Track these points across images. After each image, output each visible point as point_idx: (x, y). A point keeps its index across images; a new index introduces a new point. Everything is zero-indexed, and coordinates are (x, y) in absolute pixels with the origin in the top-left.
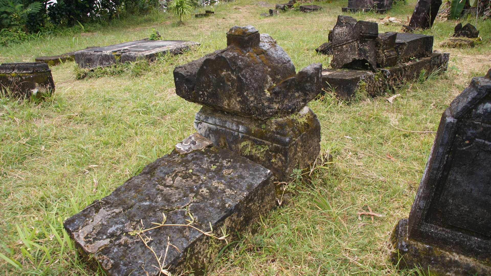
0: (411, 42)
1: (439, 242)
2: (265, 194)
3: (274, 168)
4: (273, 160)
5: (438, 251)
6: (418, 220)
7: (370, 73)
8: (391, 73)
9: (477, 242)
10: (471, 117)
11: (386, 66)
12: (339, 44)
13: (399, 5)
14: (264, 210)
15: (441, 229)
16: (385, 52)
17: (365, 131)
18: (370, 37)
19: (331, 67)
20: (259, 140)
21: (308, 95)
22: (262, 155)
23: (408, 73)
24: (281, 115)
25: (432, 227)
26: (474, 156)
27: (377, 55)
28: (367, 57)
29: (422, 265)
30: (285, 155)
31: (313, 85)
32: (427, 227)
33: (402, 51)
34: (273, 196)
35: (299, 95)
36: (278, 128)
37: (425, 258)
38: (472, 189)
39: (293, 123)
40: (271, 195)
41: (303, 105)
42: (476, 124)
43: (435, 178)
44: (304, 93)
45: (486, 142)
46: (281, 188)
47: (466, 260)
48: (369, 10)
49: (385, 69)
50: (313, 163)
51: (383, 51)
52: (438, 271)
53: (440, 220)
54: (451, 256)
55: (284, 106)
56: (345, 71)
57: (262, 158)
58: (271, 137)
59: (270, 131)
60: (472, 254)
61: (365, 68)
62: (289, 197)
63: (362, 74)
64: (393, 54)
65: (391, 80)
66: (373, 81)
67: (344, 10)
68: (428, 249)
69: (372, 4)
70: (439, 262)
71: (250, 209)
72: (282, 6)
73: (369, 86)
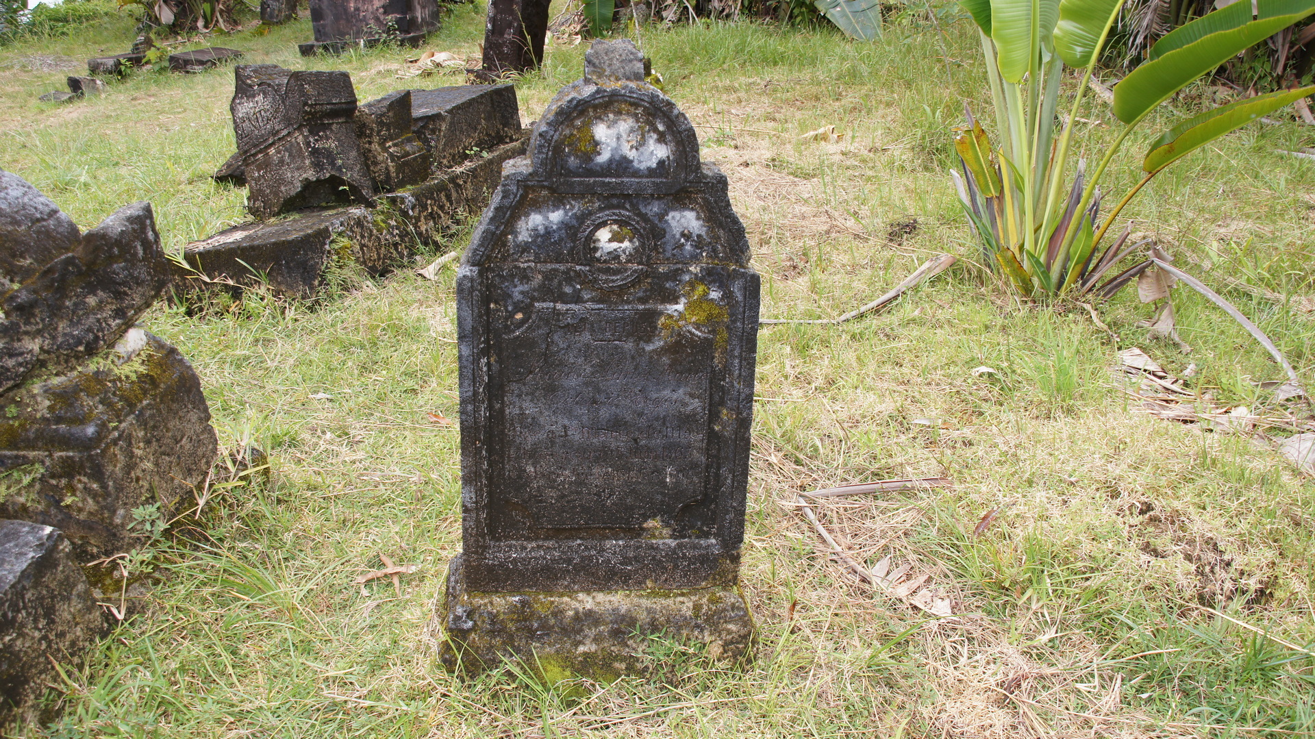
0: (458, 107)
1: (538, 580)
2: (53, 597)
3: (78, 522)
4: (68, 500)
5: (544, 602)
6: (473, 539)
7: (356, 211)
8: (417, 200)
9: (618, 550)
10: (508, 255)
11: (401, 184)
12: (255, 146)
13: (458, 17)
14: (64, 646)
15: (534, 544)
16: (390, 147)
17: (364, 368)
18: (334, 114)
19: (250, 218)
20: (8, 453)
21: (127, 295)
22: (32, 496)
23: (469, 192)
24: (60, 368)
25: (510, 547)
26: (544, 346)
27: (367, 160)
28: (340, 169)
29: (518, 651)
30: (98, 474)
31: (133, 265)
32: (500, 552)
33: (438, 136)
34: (86, 597)
35: (101, 302)
36: (55, 405)
37: (517, 629)
38: (565, 427)
39: (100, 382)
40: (79, 596)
41: (119, 326)
42: (525, 269)
43: (475, 423)
44: (113, 293)
45: (559, 306)
46: (116, 574)
47: (610, 602)
48: (378, 40)
49: (400, 193)
50: (204, 481)
51: (382, 144)
52: (557, 652)
53: (525, 524)
54: (575, 604)
55: (60, 339)
56: (292, 218)
57: (36, 505)
58: (40, 435)
59: (34, 421)
60: (617, 582)
61: (344, 199)
62: (142, 590)
63: (334, 220)
64: (413, 148)
65: (422, 219)
66: (371, 231)
67: (306, 51)
68: (519, 605)
69: (381, 22)
70: (553, 627)
71: (12, 653)
72: (111, 62)
73: (362, 246)
